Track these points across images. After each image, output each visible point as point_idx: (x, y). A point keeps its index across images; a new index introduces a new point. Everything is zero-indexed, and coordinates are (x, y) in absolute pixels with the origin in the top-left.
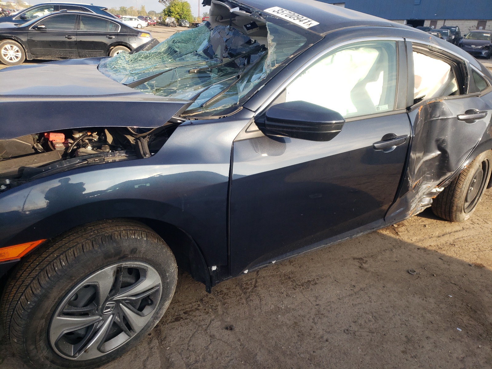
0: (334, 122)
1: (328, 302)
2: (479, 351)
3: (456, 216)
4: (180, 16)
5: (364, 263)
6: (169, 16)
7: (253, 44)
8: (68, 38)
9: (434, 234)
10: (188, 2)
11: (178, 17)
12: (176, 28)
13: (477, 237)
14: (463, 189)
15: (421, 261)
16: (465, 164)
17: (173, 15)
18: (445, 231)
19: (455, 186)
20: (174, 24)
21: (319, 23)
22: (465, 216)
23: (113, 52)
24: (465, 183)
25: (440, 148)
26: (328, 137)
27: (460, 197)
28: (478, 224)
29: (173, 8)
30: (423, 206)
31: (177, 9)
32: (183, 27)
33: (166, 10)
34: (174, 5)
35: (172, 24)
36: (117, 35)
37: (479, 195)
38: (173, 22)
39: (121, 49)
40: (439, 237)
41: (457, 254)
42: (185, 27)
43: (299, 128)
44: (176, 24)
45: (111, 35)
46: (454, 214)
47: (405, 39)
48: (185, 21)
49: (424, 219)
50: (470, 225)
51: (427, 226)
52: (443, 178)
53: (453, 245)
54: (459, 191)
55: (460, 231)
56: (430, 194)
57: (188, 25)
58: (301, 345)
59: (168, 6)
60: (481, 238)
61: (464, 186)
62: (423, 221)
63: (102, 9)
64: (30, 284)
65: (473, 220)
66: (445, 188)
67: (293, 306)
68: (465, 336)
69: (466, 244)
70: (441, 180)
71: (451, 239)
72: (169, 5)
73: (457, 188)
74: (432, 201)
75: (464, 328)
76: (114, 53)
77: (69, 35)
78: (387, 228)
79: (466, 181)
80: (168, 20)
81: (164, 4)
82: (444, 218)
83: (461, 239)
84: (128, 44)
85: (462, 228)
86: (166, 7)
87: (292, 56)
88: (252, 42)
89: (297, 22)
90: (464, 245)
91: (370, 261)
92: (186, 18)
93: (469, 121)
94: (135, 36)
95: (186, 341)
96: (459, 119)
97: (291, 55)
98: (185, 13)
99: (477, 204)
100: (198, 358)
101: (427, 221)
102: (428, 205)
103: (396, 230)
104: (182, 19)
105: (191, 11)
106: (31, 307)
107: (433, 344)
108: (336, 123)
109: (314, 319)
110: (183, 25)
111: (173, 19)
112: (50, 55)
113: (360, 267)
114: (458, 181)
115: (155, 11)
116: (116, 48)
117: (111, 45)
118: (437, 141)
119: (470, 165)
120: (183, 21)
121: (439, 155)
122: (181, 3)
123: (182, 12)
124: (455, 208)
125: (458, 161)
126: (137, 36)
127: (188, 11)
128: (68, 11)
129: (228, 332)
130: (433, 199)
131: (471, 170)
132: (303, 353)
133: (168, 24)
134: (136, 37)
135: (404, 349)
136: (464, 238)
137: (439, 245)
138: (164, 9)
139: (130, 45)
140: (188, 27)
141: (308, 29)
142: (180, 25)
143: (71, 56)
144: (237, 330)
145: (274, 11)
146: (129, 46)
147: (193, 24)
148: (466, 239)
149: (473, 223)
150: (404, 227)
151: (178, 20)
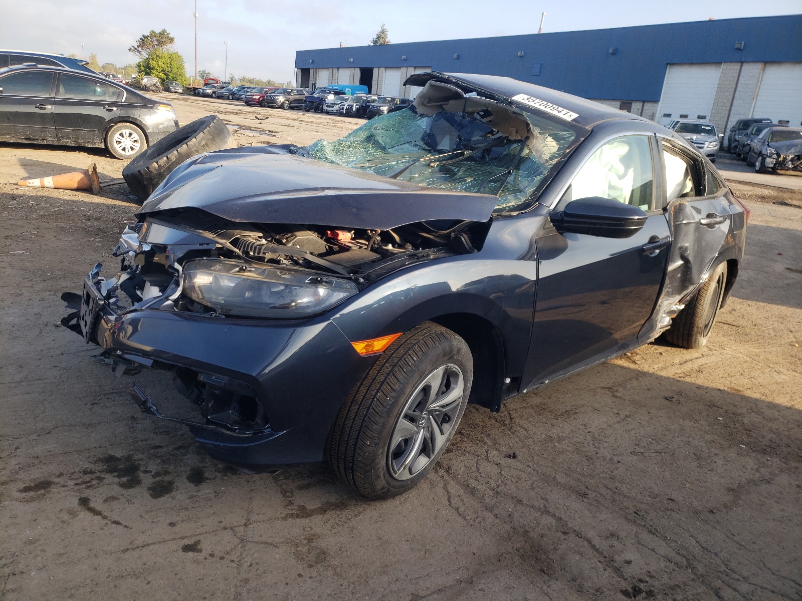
0: (636, 217)
1: (599, 429)
2: (769, 463)
3: (696, 339)
4: (166, 74)
5: (615, 392)
6: (147, 74)
7: (495, 134)
8: (41, 109)
9: (675, 362)
10: (179, 54)
11: (163, 76)
12: (159, 94)
13: (721, 363)
14: (704, 305)
15: (673, 388)
16: (705, 277)
17: (154, 72)
18: (685, 358)
19: (695, 303)
20: (156, 87)
21: (578, 115)
22: (703, 341)
23: (114, 132)
24: (706, 299)
25: (683, 258)
26: (628, 233)
27: (701, 316)
28: (716, 350)
29: (154, 62)
30: (661, 328)
31: (160, 63)
32: (172, 92)
33: (141, 64)
34: (157, 57)
35: (154, 88)
36: (120, 106)
37: (713, 317)
38: (155, 85)
39: (127, 127)
40: (681, 364)
41: (708, 380)
42: (175, 92)
43: (604, 223)
44: (160, 88)
45: (110, 105)
46: (694, 336)
47: (655, 134)
48: (176, 84)
49: (656, 347)
50: (708, 351)
51: (664, 354)
52: (685, 293)
53: (699, 371)
54: (701, 308)
55: (700, 358)
56: (671, 312)
57: (181, 91)
58: (595, 467)
59: (145, 58)
60: (726, 364)
61: (705, 302)
62: (656, 349)
63: (81, 64)
64: (385, 379)
65: (709, 347)
66: (686, 305)
67: (564, 435)
68: (751, 451)
69: (713, 370)
70: (682, 295)
71: (696, 365)
72: (147, 56)
73: (698, 305)
74: (671, 321)
75: (747, 444)
76: (115, 134)
77: (42, 103)
78: (621, 358)
79: (707, 296)
80: (145, 81)
81: (139, 55)
82: (681, 345)
83: (705, 366)
84: (138, 121)
85: (701, 355)
86: (141, 60)
87: (568, 151)
88: (494, 133)
89: (555, 113)
90: (711, 371)
91: (620, 389)
92: (177, 79)
93: (710, 226)
94: (149, 108)
95: (474, 468)
96: (701, 224)
97: (566, 149)
98: (175, 70)
99: (712, 327)
100: (498, 483)
101: (662, 349)
102: (666, 326)
103: (632, 358)
104: (169, 80)
105: (185, 67)
106: (391, 403)
107: (724, 459)
108: (638, 219)
109: (593, 444)
110: (173, 89)
111: (155, 80)
112: (8, 134)
113: (614, 396)
114: (699, 297)
115: (114, 64)
116: (119, 127)
117: (111, 121)
118: (681, 248)
119: (710, 279)
120: (172, 83)
121: (682, 265)
122: (168, 53)
123: (169, 69)
124: (696, 329)
125: (701, 272)
126: (152, 108)
127: (180, 67)
128: (39, 66)
129: (512, 460)
130: (672, 319)
131: (711, 283)
132: (601, 473)
133: (146, 87)
134: (150, 110)
135: (698, 465)
136: (708, 365)
137: (685, 372)
138: (139, 63)
139: (141, 122)
140: (181, 93)
141: (571, 121)
142: (167, 90)
143: (44, 137)
144: (520, 457)
145: (523, 99)
146: (139, 124)
147: (188, 89)
148: (710, 365)
149: (711, 350)
150: (638, 356)
151: (163, 82)
